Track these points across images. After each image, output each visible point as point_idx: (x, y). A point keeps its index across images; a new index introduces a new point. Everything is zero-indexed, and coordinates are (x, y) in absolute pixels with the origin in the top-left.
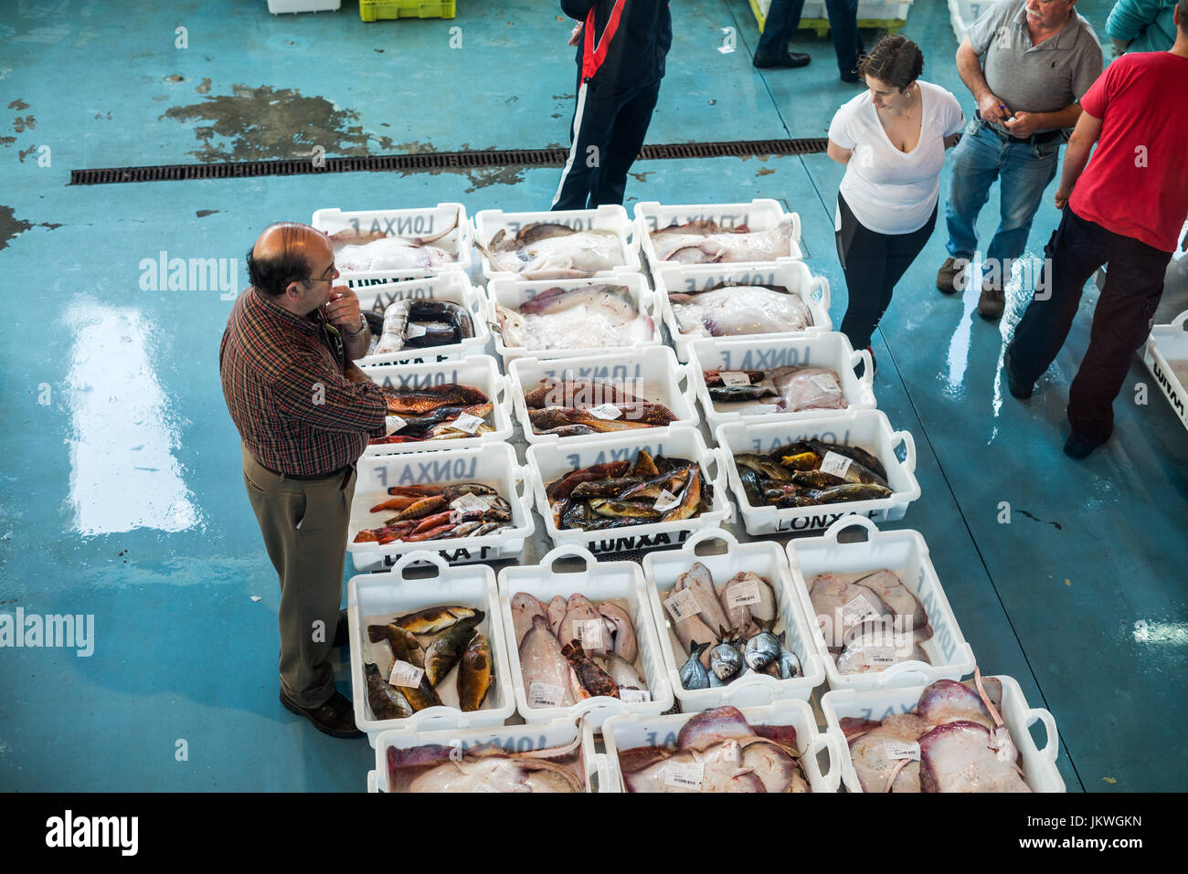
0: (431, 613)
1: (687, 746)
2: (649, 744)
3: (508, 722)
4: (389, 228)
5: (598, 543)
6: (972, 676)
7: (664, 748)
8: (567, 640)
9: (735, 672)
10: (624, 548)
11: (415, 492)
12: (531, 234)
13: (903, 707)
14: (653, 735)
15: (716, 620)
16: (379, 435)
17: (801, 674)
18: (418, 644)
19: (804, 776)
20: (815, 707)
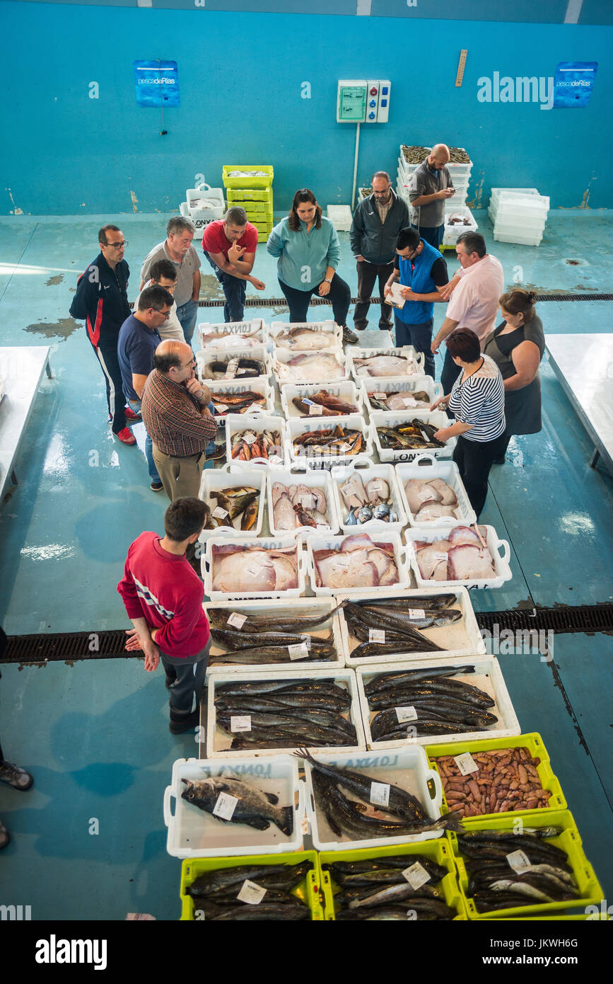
0: (237, 489)
1: (344, 550)
2: (328, 549)
4: (232, 331)
5: (313, 463)
6: (473, 525)
7: (334, 550)
8: (296, 503)
9: (370, 518)
12: (295, 332)
13: (442, 537)
14: (329, 544)
15: (363, 497)
17: (398, 521)
18: (228, 501)
19: (395, 565)
20: (402, 535)
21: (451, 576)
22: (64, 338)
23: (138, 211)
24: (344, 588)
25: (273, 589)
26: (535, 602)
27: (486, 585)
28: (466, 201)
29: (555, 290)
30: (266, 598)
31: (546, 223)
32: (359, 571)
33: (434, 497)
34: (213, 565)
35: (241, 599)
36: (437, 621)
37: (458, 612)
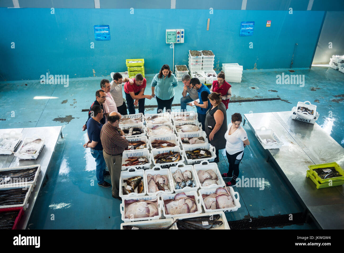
0: (134, 178)
1: (176, 199)
2: (169, 199)
3: (145, 195)
4: (131, 117)
5: (162, 166)
6: (225, 187)
7: (172, 200)
8: (156, 182)
9: (185, 186)
10: (167, 167)
11: (132, 158)
13: (213, 192)
14: (170, 197)
15: (182, 178)
16: (127, 149)
17: (196, 187)
18: (131, 183)
19: (196, 204)
20: (198, 192)
21: (217, 207)
22: (68, 123)
23: (95, 76)
24: (176, 215)
25: (149, 216)
26: (251, 216)
27: (231, 210)
28: (213, 68)
29: (248, 98)
30: (146, 220)
31: (242, 75)
32: (182, 207)
33: (209, 177)
34: (125, 208)
35: (136, 221)
36: (213, 226)
37: (221, 222)
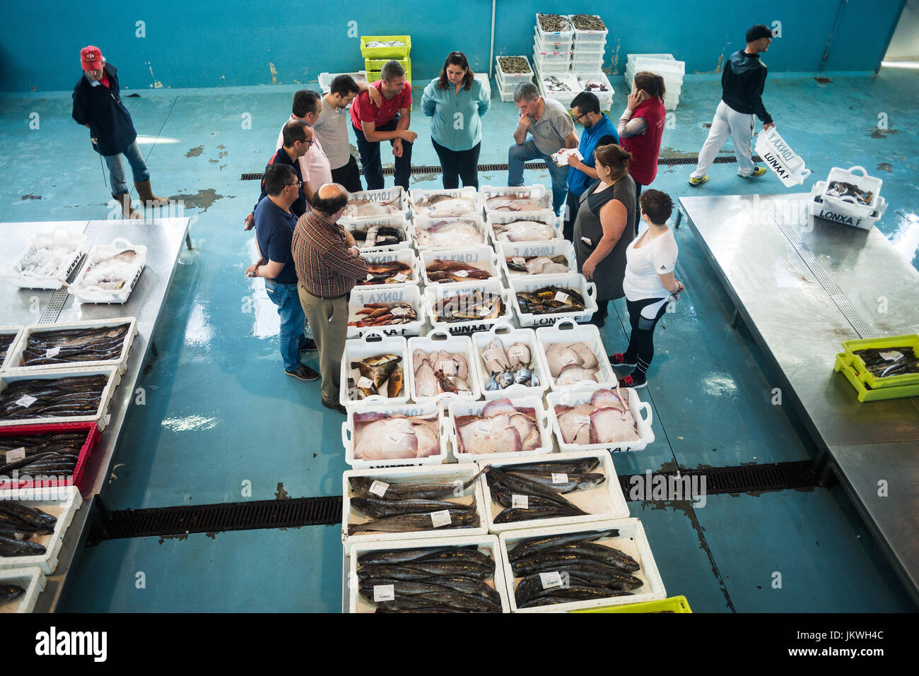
0: (378, 358)
1: (486, 415)
2: (469, 414)
3: (407, 403)
4: (371, 198)
5: (454, 329)
6: (615, 388)
7: (476, 416)
8: (437, 369)
9: (511, 382)
10: (465, 331)
11: (375, 306)
12: (434, 199)
13: (584, 401)
14: (471, 410)
15: (504, 362)
18: (371, 370)
19: (537, 429)
20: (544, 399)
21: (593, 439)
22: (204, 209)
23: (277, 83)
24: (487, 454)
25: (415, 456)
26: (679, 463)
27: (629, 448)
28: (602, 68)
29: (692, 153)
30: (408, 465)
31: (682, 87)
32: (501, 436)
33: (575, 361)
34: (355, 433)
35: (382, 467)
36: (580, 486)
37: (601, 476)
